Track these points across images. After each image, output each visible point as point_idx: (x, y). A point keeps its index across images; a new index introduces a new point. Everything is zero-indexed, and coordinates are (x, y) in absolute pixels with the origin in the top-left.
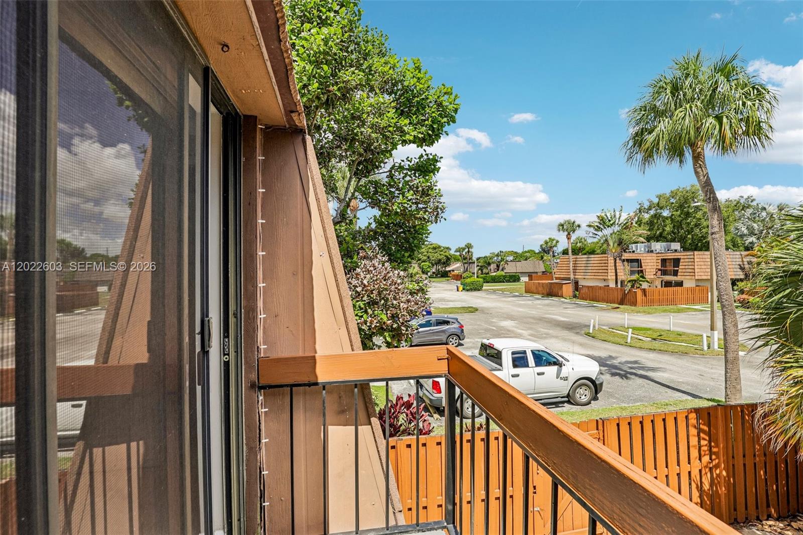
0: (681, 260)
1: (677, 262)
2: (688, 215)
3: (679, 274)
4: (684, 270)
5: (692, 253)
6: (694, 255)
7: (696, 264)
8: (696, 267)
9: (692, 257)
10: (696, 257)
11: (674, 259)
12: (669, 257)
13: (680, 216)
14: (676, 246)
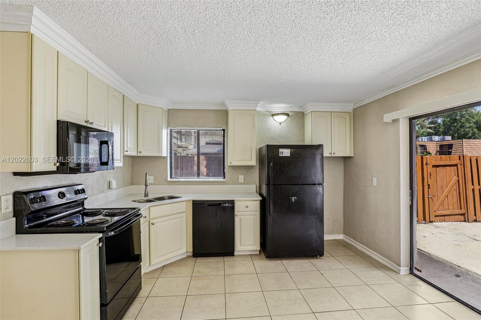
6: (463, 141)
10: (464, 142)
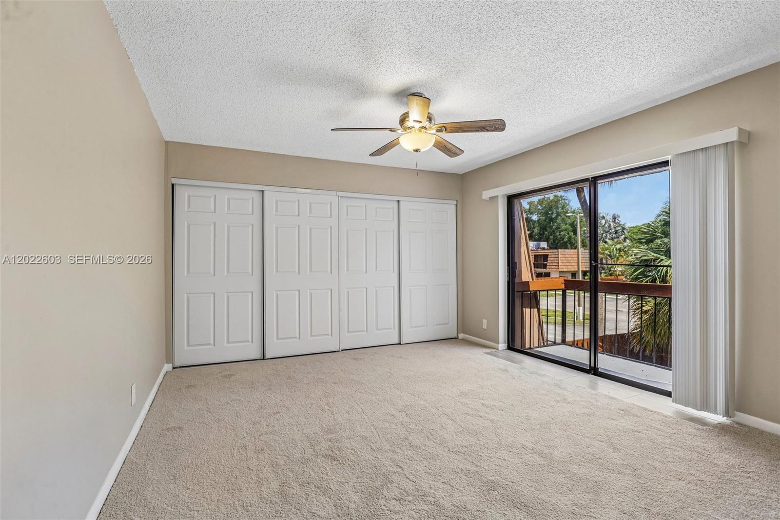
0: (549, 256)
1: (546, 257)
2: (551, 220)
3: (548, 267)
4: (551, 264)
5: (556, 251)
7: (560, 259)
8: (560, 261)
9: (557, 253)
11: (543, 255)
12: (540, 254)
13: (545, 221)
14: (544, 244)
